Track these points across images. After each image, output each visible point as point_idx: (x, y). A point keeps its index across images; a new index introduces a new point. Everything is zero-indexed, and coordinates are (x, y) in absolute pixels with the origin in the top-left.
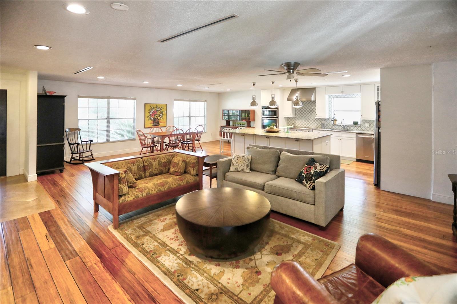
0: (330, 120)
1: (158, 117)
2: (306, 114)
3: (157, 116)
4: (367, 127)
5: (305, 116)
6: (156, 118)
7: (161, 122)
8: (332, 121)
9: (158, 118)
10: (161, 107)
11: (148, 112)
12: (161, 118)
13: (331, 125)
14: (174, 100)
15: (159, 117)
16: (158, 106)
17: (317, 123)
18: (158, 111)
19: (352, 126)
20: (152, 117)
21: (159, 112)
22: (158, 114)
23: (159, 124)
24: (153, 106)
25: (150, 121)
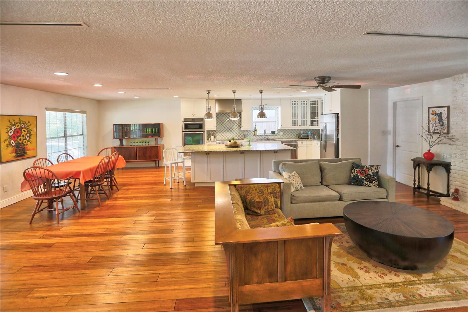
0: (252, 131)
1: (23, 140)
2: (228, 126)
3: (21, 137)
4: (282, 135)
5: (226, 128)
6: (20, 142)
7: (28, 149)
8: (253, 131)
9: (23, 142)
10: (27, 122)
11: (6, 131)
12: (28, 141)
13: (252, 136)
14: (46, 109)
15: (25, 141)
16: (22, 119)
17: (239, 134)
18: (22, 128)
19: (270, 135)
20: (12, 141)
21: (24, 131)
22: (23, 134)
23: (26, 153)
24: (14, 120)
25: (10, 149)
